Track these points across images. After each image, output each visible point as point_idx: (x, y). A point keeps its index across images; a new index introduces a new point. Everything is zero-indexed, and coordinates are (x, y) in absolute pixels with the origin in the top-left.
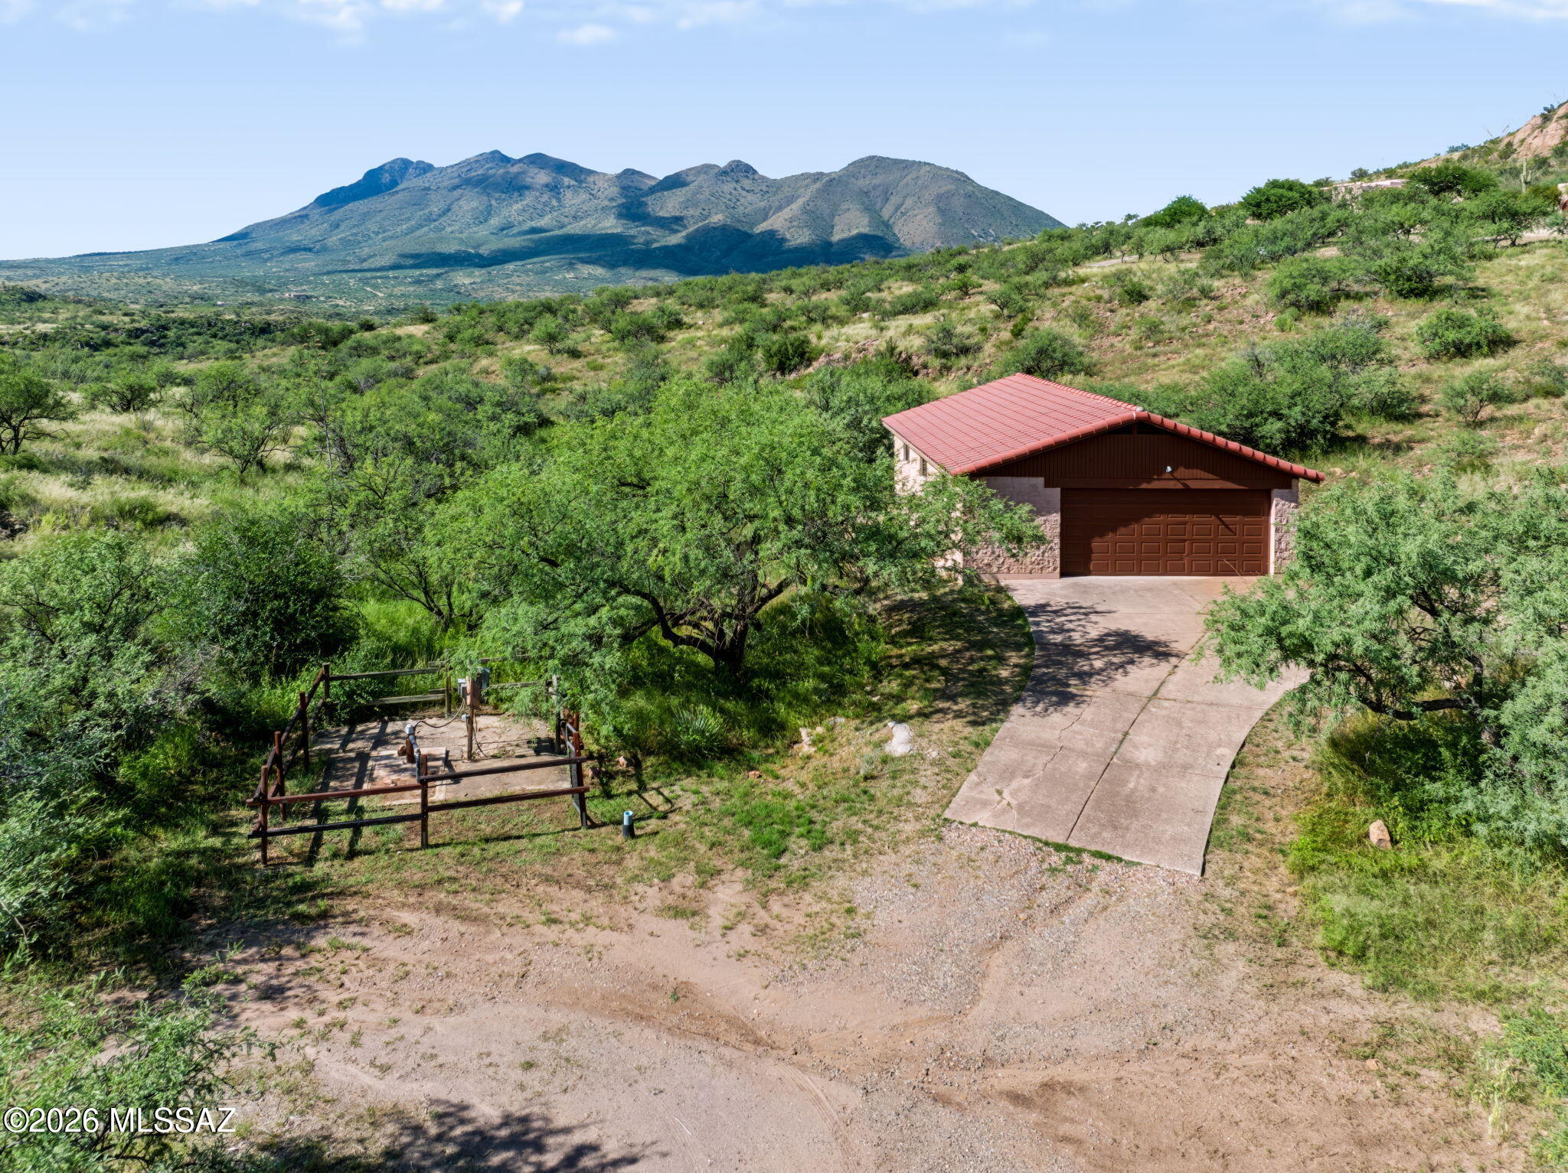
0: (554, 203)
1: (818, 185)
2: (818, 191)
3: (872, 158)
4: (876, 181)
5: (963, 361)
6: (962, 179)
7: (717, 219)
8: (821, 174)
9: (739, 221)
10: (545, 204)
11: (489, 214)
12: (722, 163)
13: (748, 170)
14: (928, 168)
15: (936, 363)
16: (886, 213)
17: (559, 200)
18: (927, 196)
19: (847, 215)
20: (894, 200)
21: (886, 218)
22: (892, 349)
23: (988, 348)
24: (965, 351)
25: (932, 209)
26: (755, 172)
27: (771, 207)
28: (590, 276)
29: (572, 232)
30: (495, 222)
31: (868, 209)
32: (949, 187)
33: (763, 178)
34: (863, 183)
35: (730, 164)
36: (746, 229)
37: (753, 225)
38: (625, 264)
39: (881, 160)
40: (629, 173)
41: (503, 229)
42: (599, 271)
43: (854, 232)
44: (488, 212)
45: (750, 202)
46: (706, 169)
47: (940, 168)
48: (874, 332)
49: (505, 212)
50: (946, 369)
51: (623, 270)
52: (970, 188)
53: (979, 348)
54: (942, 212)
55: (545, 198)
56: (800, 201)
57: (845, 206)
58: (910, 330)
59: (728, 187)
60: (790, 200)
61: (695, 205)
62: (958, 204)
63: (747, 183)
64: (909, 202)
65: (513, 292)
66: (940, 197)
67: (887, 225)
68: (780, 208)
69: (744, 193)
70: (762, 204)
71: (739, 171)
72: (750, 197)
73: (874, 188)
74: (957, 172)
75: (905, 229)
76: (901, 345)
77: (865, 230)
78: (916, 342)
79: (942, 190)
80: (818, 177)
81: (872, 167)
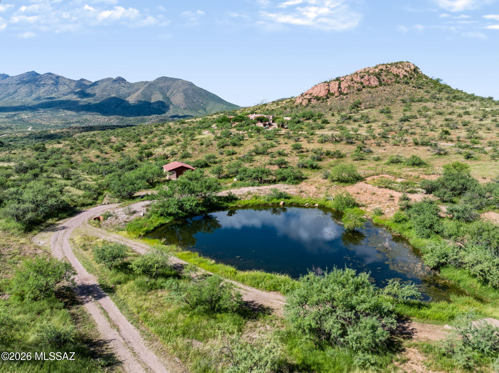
0: (56, 89)
1: (146, 85)
2: (146, 87)
3: (163, 77)
4: (165, 84)
5: (175, 156)
6: (191, 84)
7: (113, 95)
8: (147, 82)
9: (121, 97)
10: (53, 90)
11: (32, 93)
12: (115, 77)
13: (123, 80)
14: (181, 81)
15: (171, 156)
16: (168, 95)
17: (57, 89)
18: (181, 90)
19: (156, 95)
20: (171, 90)
21: (168, 96)
22: (165, 154)
23: (179, 154)
24: (175, 154)
25: (182, 94)
26: (125, 80)
27: (131, 92)
28: (71, 115)
29: (63, 99)
30: (34, 96)
31: (162, 93)
32: (188, 87)
33: (128, 82)
34: (161, 85)
35: (117, 78)
36: (123, 99)
37: (125, 98)
38: (82, 110)
39: (166, 78)
40: (82, 80)
41: (37, 99)
42: (73, 113)
43: (158, 100)
44: (32, 92)
45: (124, 91)
46: (109, 79)
47: (185, 81)
48: (162, 150)
49: (38, 93)
50: (173, 157)
51: (82, 112)
52: (194, 87)
53: (177, 154)
54: (185, 94)
55: (52, 88)
56: (141, 90)
57: (155, 92)
58: (168, 151)
59: (117, 85)
60: (137, 90)
61: (106, 91)
62: (190, 92)
63: (123, 84)
64: (175, 91)
65: (44, 121)
66: (184, 90)
67: (168, 98)
68: (134, 92)
69: (122, 87)
70: (128, 91)
71: (120, 80)
72: (124, 89)
73: (164, 87)
74: (190, 82)
75: (174, 100)
76: (166, 153)
77: (161, 100)
78: (169, 153)
79: (185, 88)
80: (146, 82)
81: (164, 80)
